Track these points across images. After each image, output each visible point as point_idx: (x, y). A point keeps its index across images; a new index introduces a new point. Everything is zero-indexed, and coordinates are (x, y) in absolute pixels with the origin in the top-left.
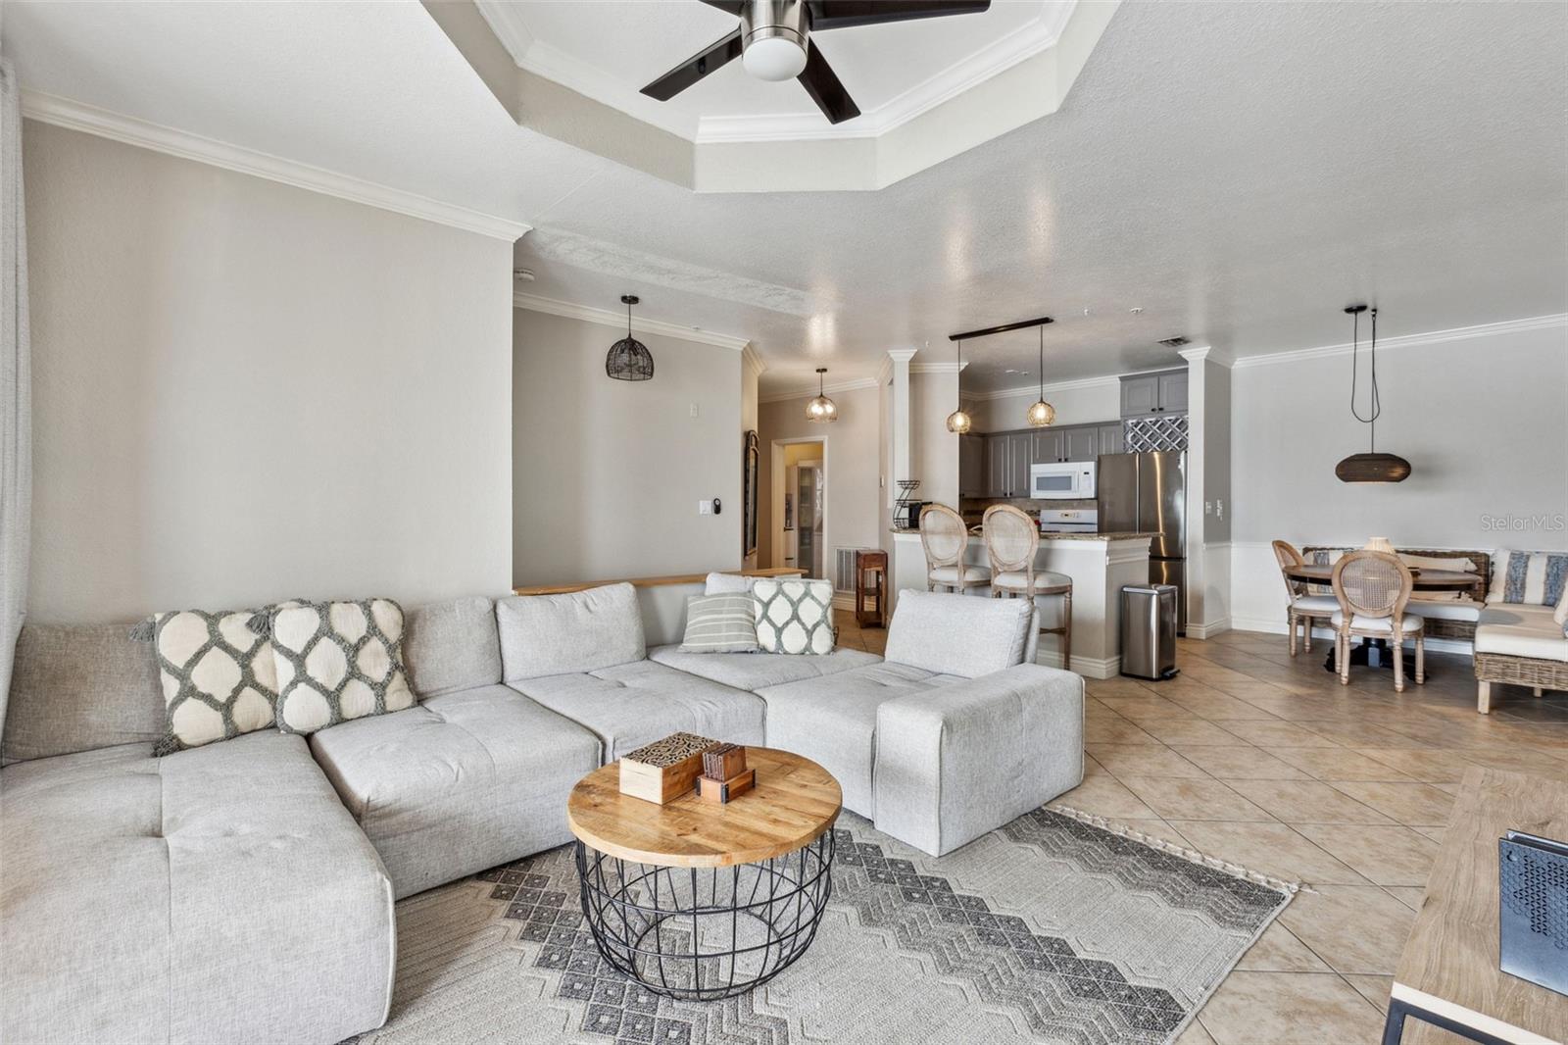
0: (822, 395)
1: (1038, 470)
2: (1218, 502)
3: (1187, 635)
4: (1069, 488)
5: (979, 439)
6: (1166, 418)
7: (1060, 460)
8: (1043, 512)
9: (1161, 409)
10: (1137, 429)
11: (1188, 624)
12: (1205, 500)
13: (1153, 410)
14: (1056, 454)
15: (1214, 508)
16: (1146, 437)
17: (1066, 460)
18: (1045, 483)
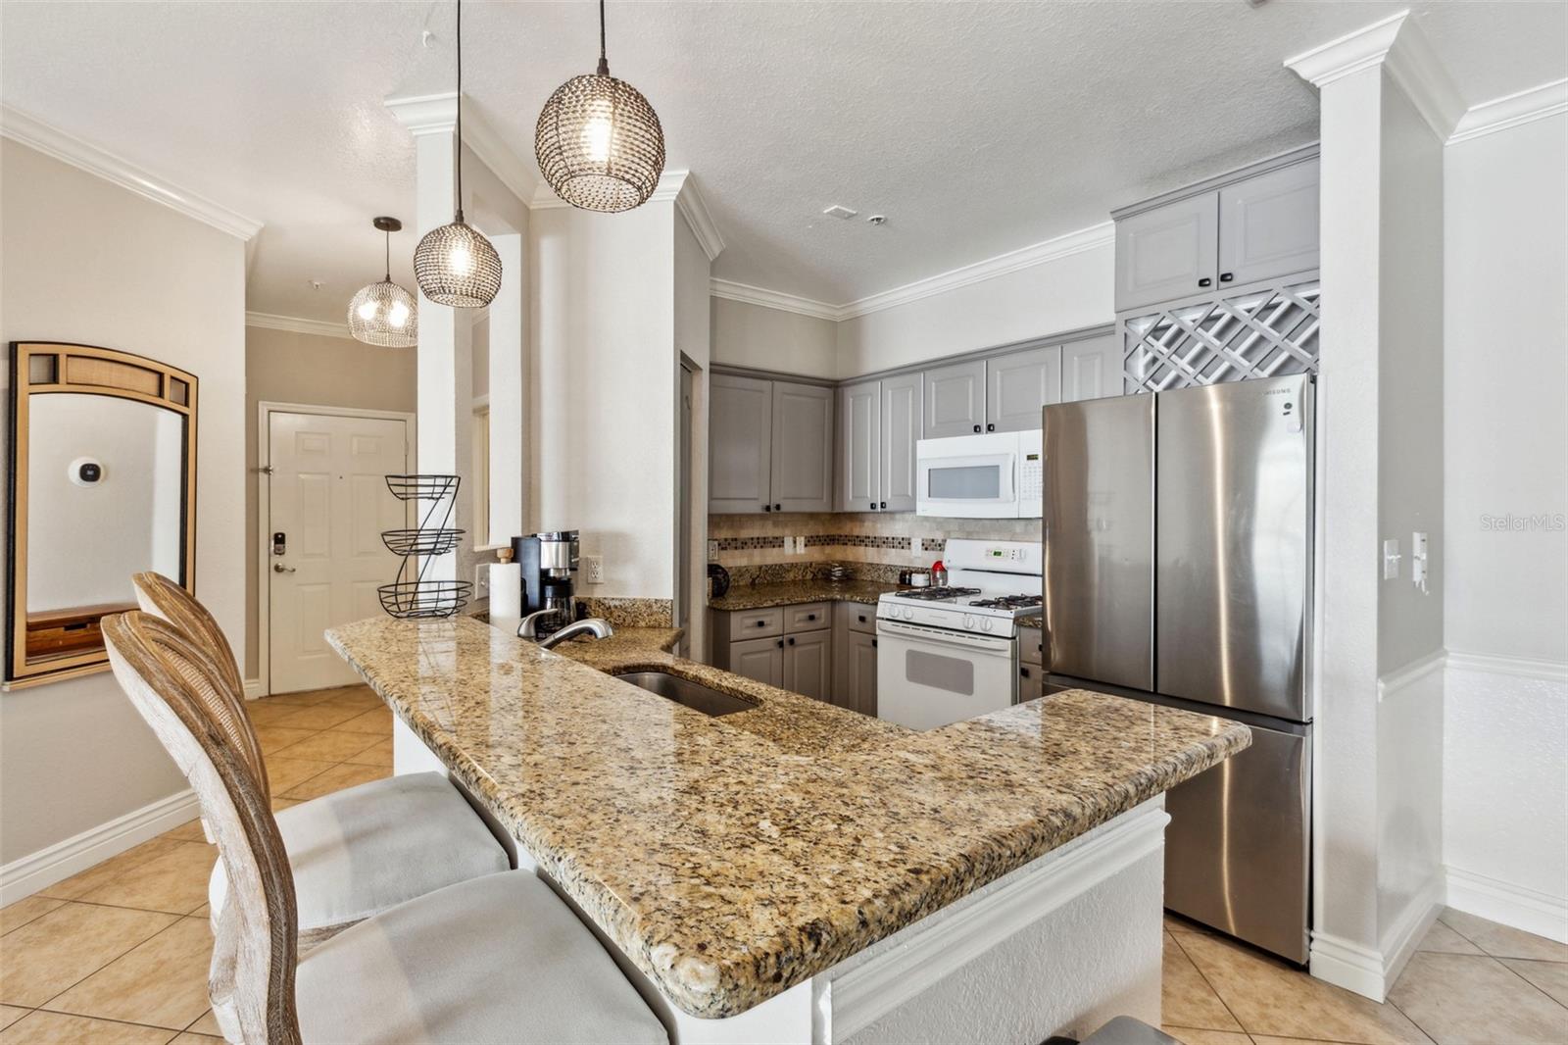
0: (388, 279)
1: (935, 452)
2: (1417, 537)
3: (1315, 971)
4: (994, 492)
5: (828, 392)
6: (1241, 307)
7: (977, 429)
8: (950, 545)
9: (1225, 278)
10: (1160, 345)
11: (1318, 932)
12: (1383, 536)
13: (1202, 283)
14: (971, 418)
15: (1407, 558)
16: (1184, 363)
17: (990, 428)
18: (946, 481)
